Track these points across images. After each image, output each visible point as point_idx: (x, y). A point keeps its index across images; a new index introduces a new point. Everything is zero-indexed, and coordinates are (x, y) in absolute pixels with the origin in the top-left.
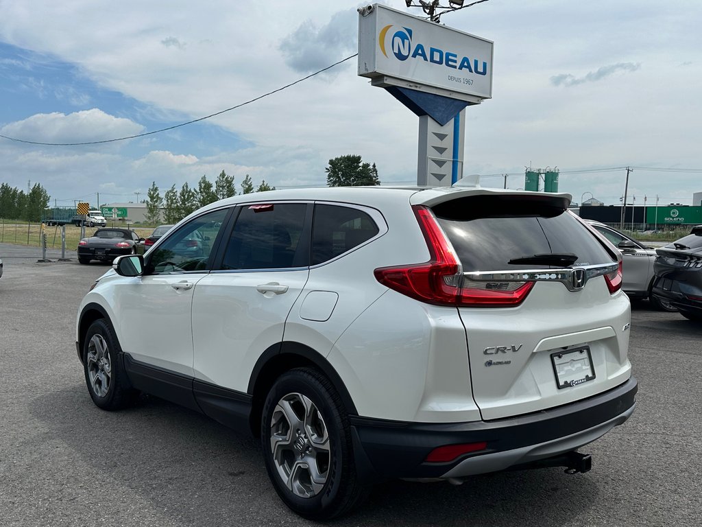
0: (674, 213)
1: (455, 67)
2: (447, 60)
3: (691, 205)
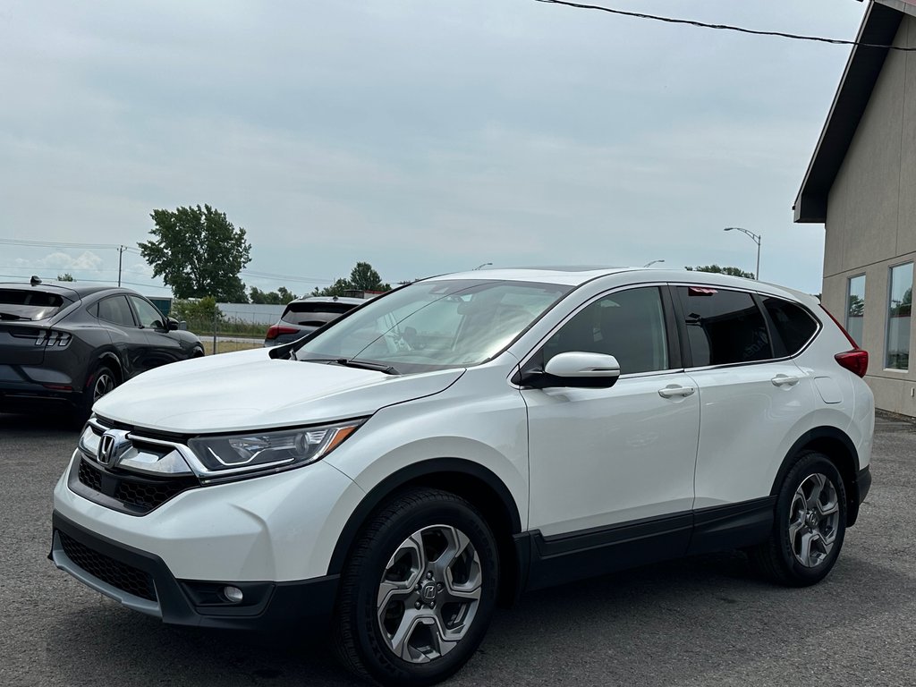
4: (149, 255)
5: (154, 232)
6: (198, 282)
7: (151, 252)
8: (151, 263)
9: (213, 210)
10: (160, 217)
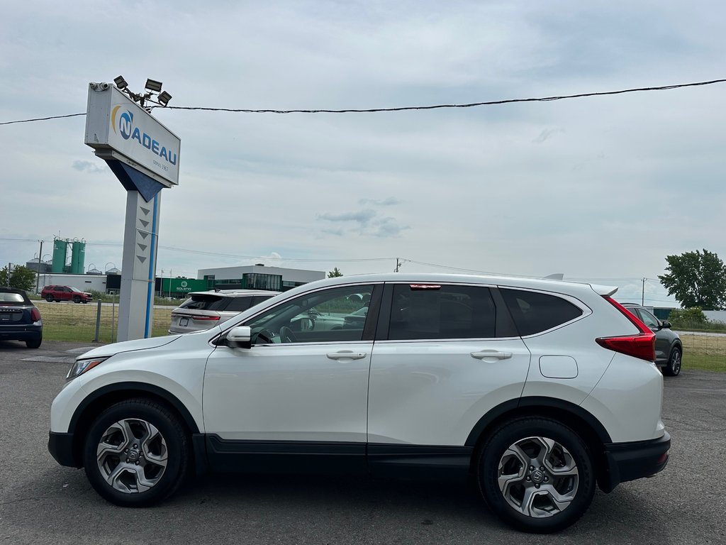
0: (184, 284)
1: (158, 154)
2: (152, 146)
3: (196, 278)
4: (665, 283)
5: (668, 269)
6: (698, 297)
7: (666, 281)
8: (667, 287)
9: (709, 252)
10: (672, 260)
